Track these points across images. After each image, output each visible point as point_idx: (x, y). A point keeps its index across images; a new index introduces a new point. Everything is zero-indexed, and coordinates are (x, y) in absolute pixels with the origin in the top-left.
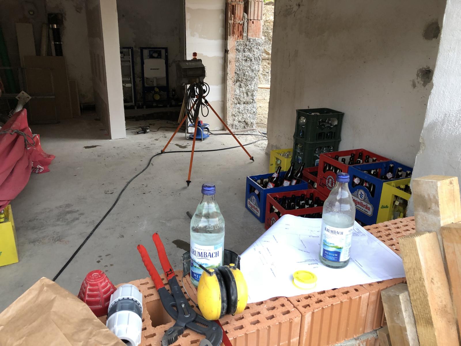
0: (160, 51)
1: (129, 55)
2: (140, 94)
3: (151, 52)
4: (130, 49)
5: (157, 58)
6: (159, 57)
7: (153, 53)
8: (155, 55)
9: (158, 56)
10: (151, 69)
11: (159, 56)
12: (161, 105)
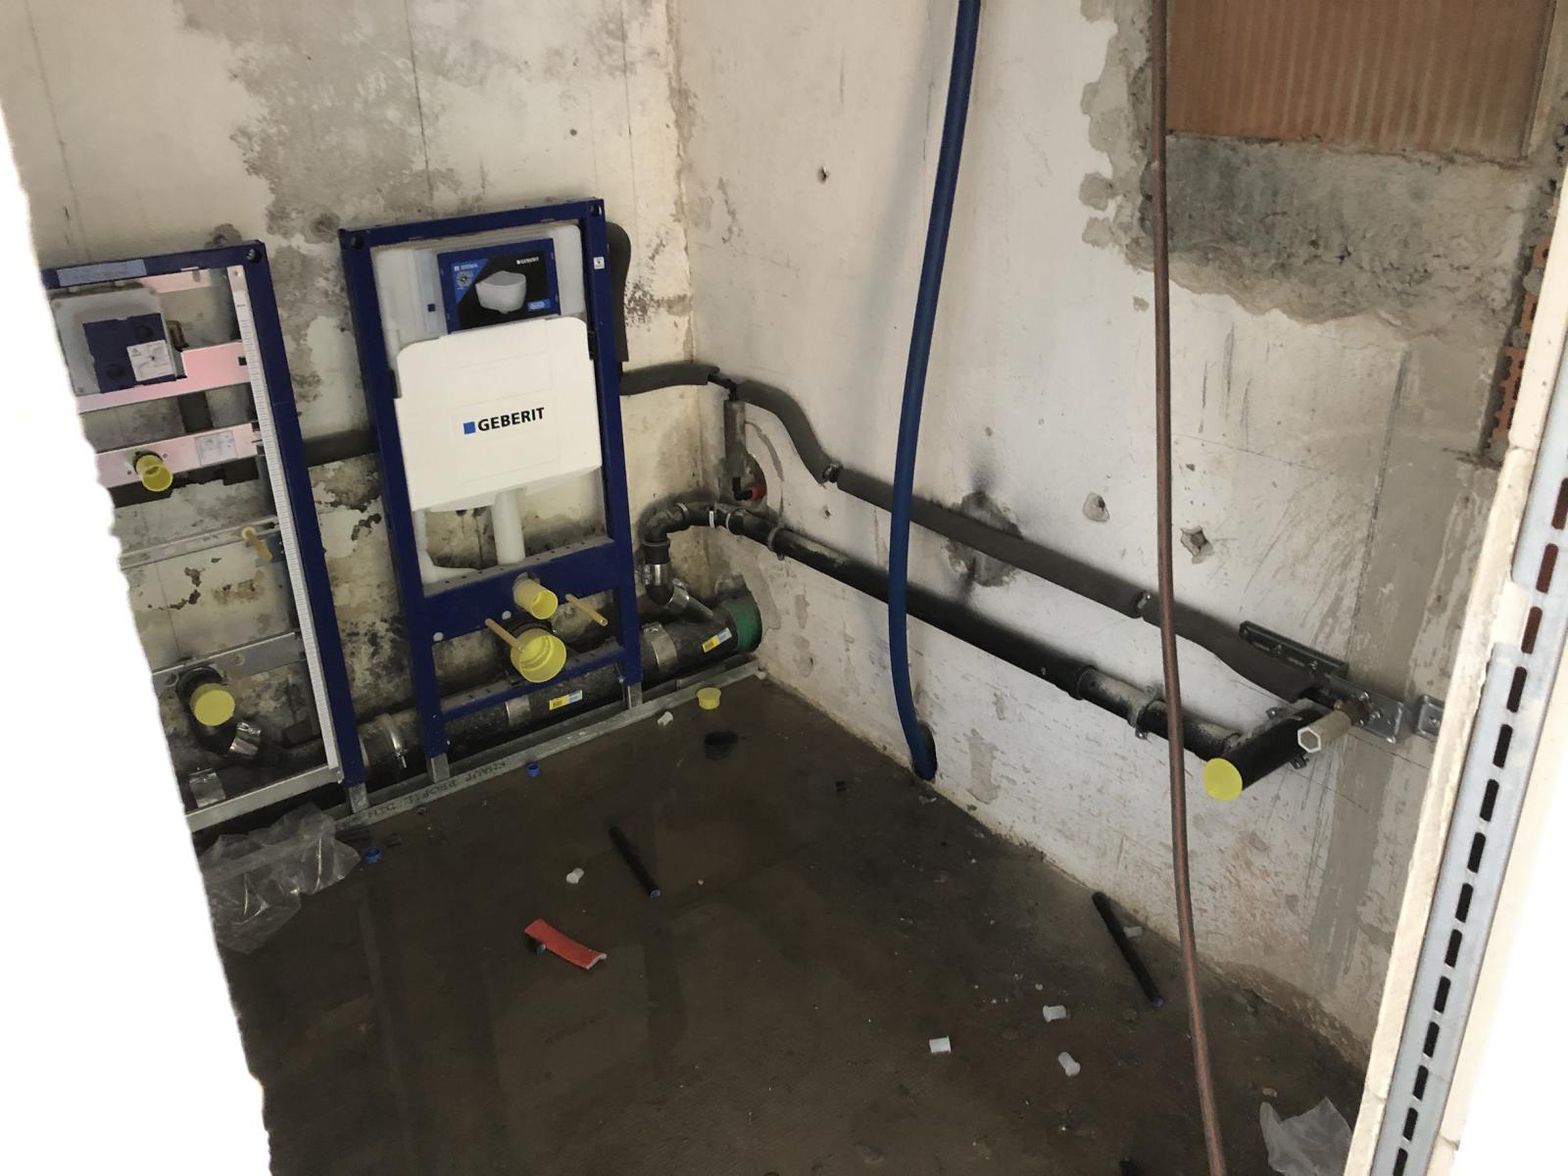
0: (545, 248)
1: (236, 335)
2: (374, 639)
3: (464, 272)
4: (237, 274)
5: (521, 314)
6: (534, 306)
7: (482, 276)
8: (503, 291)
9: (531, 294)
10: (469, 428)
11: (541, 297)
12: (565, 700)
